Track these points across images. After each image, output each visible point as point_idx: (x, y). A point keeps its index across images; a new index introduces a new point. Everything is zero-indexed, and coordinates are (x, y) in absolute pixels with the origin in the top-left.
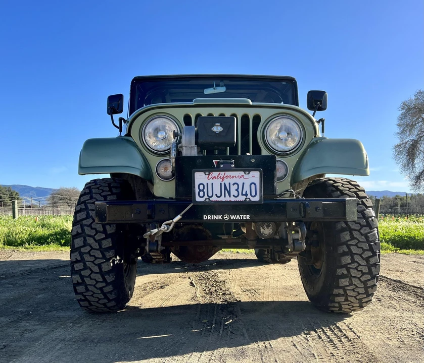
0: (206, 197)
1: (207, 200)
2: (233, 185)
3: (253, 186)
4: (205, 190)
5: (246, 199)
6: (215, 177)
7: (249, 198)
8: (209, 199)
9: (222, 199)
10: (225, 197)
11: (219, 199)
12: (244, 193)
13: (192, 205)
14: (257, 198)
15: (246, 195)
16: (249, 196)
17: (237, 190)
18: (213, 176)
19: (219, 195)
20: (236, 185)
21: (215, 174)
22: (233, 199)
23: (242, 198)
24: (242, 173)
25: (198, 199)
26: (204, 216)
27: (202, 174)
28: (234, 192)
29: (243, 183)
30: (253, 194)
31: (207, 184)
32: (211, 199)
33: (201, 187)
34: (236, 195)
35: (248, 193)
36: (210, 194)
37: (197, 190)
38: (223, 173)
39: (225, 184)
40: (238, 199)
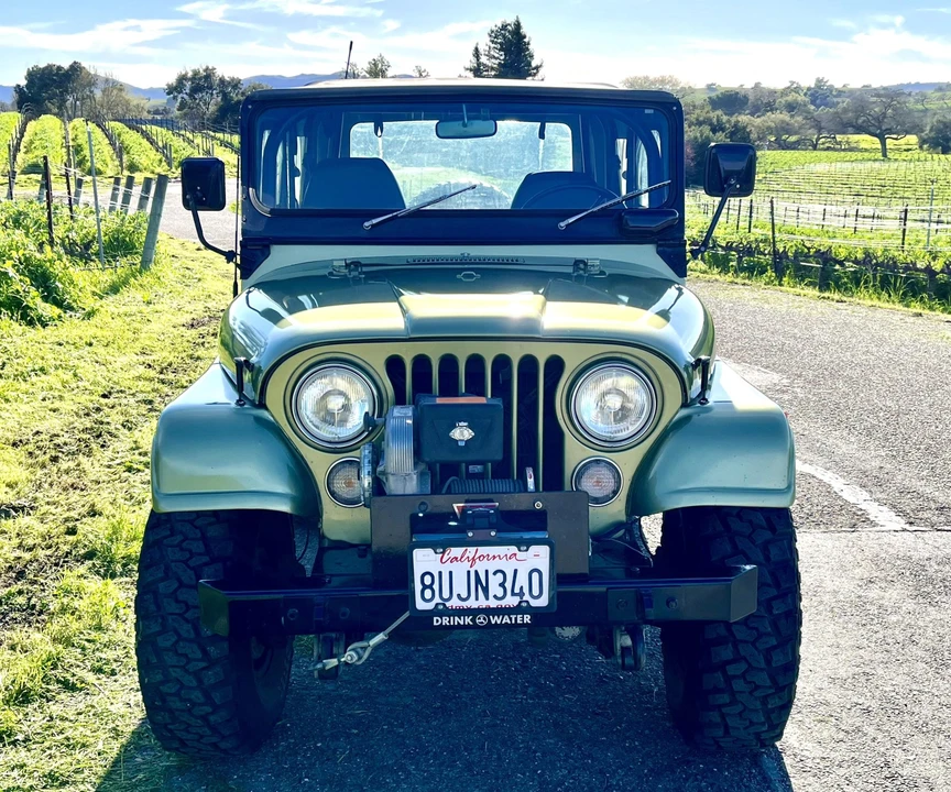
0: (437, 599)
1: (441, 607)
2: (495, 573)
3: (535, 576)
4: (436, 587)
5: (520, 602)
6: (456, 558)
7: (527, 602)
8: (444, 605)
9: (472, 603)
10: (477, 599)
11: (465, 605)
12: (517, 590)
13: (407, 614)
14: (543, 602)
15: (521, 594)
16: (527, 597)
17: (502, 585)
18: (452, 555)
19: (464, 595)
20: (500, 575)
21: (456, 552)
22: (493, 603)
23: (512, 601)
24: (513, 549)
25: (421, 605)
26: (435, 619)
27: (429, 551)
28: (495, 589)
29: (516, 571)
30: (536, 592)
31: (440, 573)
32: (448, 604)
33: (428, 580)
34: (500, 594)
35: (526, 590)
36: (446, 594)
37: (418, 587)
38: (472, 550)
39: (476, 572)
40: (503, 603)
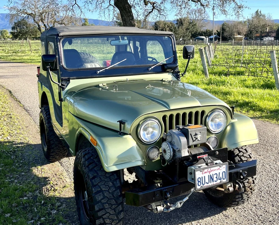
0: (202, 185)
1: (203, 187)
2: (215, 175)
3: (224, 173)
4: (201, 181)
6: (206, 172)
9: (210, 184)
10: (211, 182)
11: (208, 185)
12: (220, 178)
14: (226, 180)
15: (221, 179)
16: (222, 180)
17: (216, 177)
20: (216, 175)
22: (215, 183)
23: (219, 181)
24: (219, 167)
25: (198, 187)
27: (199, 172)
28: (215, 179)
29: (219, 173)
30: (224, 178)
31: (202, 177)
32: (205, 185)
33: (199, 180)
34: (216, 180)
35: (222, 178)
36: (204, 183)
37: (197, 182)
38: (209, 169)
39: (211, 175)
40: (217, 182)
